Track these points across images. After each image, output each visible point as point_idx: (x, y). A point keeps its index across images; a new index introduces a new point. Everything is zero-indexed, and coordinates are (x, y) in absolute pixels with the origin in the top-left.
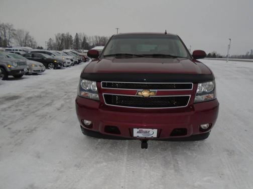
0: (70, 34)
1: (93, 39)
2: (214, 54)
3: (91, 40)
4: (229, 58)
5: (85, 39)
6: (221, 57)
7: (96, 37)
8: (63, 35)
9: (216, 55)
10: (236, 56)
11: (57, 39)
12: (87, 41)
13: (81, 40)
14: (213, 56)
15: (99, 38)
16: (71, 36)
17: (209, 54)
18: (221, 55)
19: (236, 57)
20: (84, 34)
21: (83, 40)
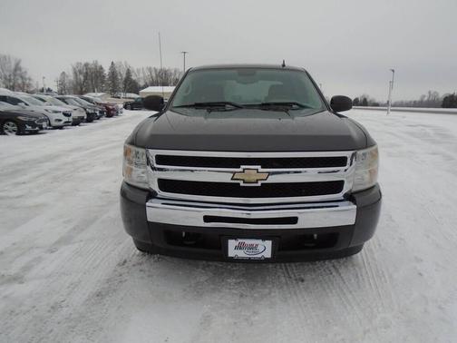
0: (99, 64)
1: (144, 73)
2: (365, 100)
3: (141, 75)
4: (392, 106)
5: (128, 73)
6: (377, 105)
7: (150, 69)
8: (86, 65)
9: (368, 100)
10: (402, 102)
11: (75, 73)
12: (134, 78)
13: (121, 75)
14: (364, 103)
15: (156, 70)
16: (101, 68)
17: (356, 100)
18: (377, 101)
19: (401, 105)
20: (126, 63)
21: (124, 76)
